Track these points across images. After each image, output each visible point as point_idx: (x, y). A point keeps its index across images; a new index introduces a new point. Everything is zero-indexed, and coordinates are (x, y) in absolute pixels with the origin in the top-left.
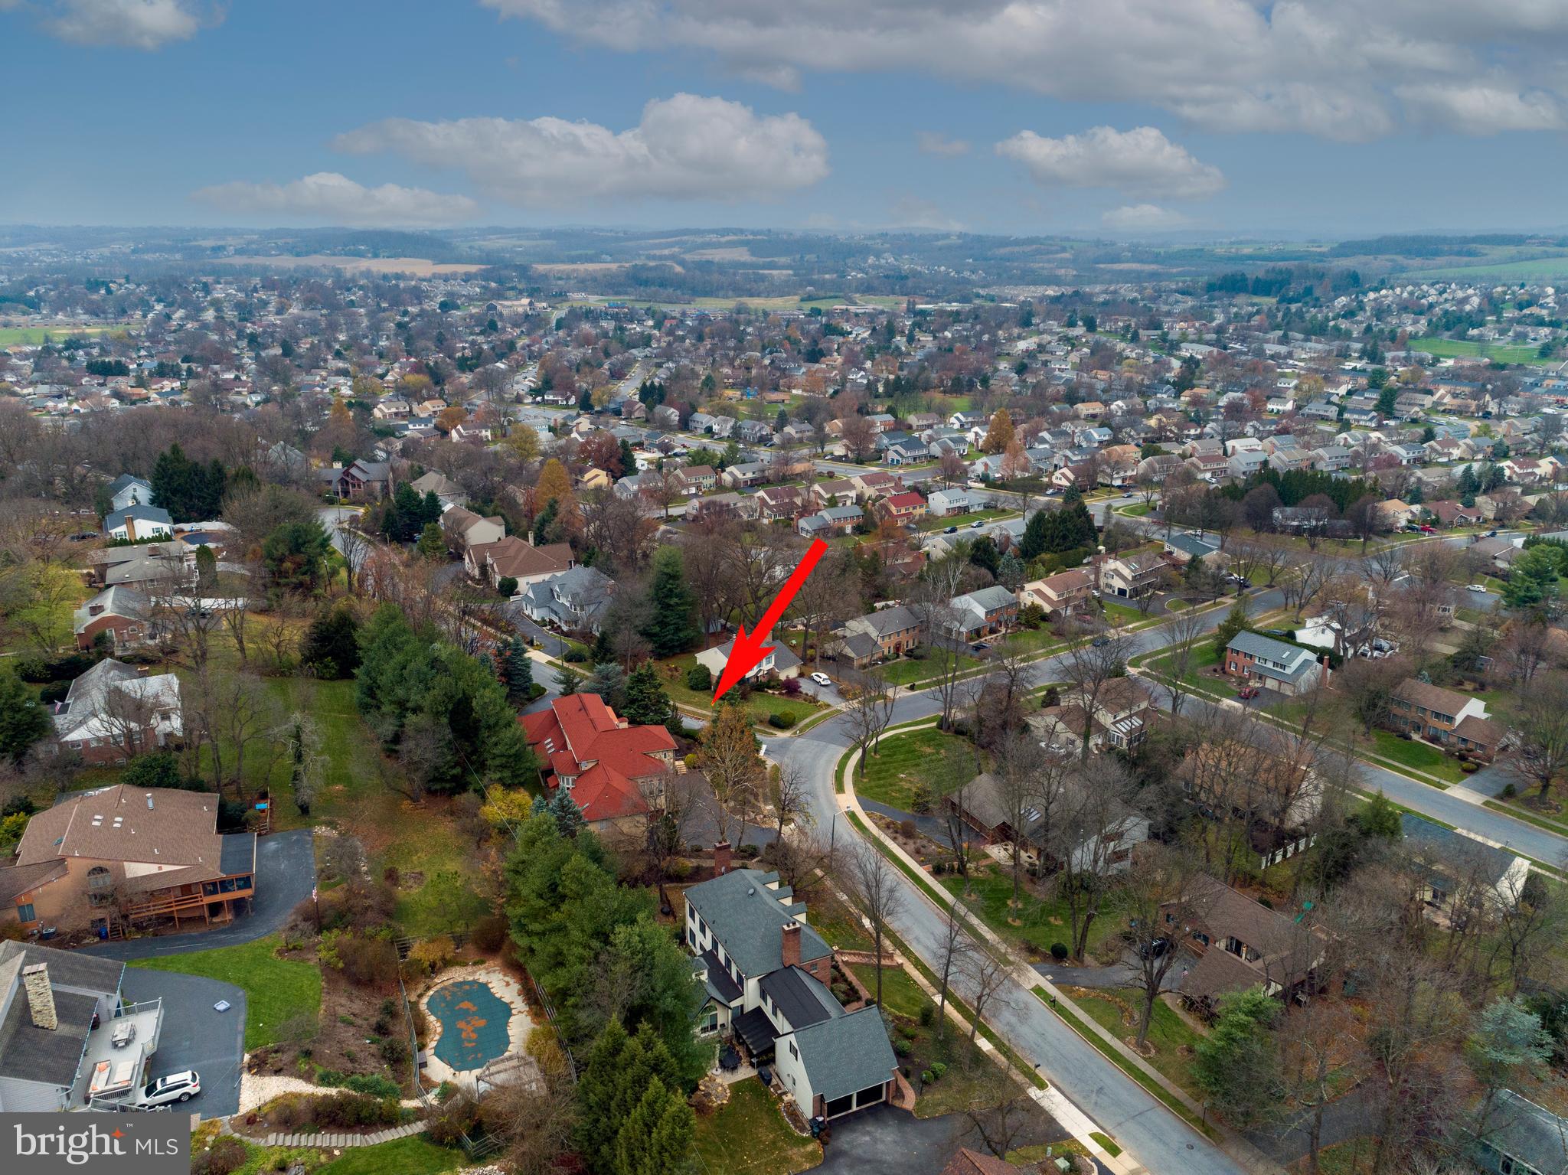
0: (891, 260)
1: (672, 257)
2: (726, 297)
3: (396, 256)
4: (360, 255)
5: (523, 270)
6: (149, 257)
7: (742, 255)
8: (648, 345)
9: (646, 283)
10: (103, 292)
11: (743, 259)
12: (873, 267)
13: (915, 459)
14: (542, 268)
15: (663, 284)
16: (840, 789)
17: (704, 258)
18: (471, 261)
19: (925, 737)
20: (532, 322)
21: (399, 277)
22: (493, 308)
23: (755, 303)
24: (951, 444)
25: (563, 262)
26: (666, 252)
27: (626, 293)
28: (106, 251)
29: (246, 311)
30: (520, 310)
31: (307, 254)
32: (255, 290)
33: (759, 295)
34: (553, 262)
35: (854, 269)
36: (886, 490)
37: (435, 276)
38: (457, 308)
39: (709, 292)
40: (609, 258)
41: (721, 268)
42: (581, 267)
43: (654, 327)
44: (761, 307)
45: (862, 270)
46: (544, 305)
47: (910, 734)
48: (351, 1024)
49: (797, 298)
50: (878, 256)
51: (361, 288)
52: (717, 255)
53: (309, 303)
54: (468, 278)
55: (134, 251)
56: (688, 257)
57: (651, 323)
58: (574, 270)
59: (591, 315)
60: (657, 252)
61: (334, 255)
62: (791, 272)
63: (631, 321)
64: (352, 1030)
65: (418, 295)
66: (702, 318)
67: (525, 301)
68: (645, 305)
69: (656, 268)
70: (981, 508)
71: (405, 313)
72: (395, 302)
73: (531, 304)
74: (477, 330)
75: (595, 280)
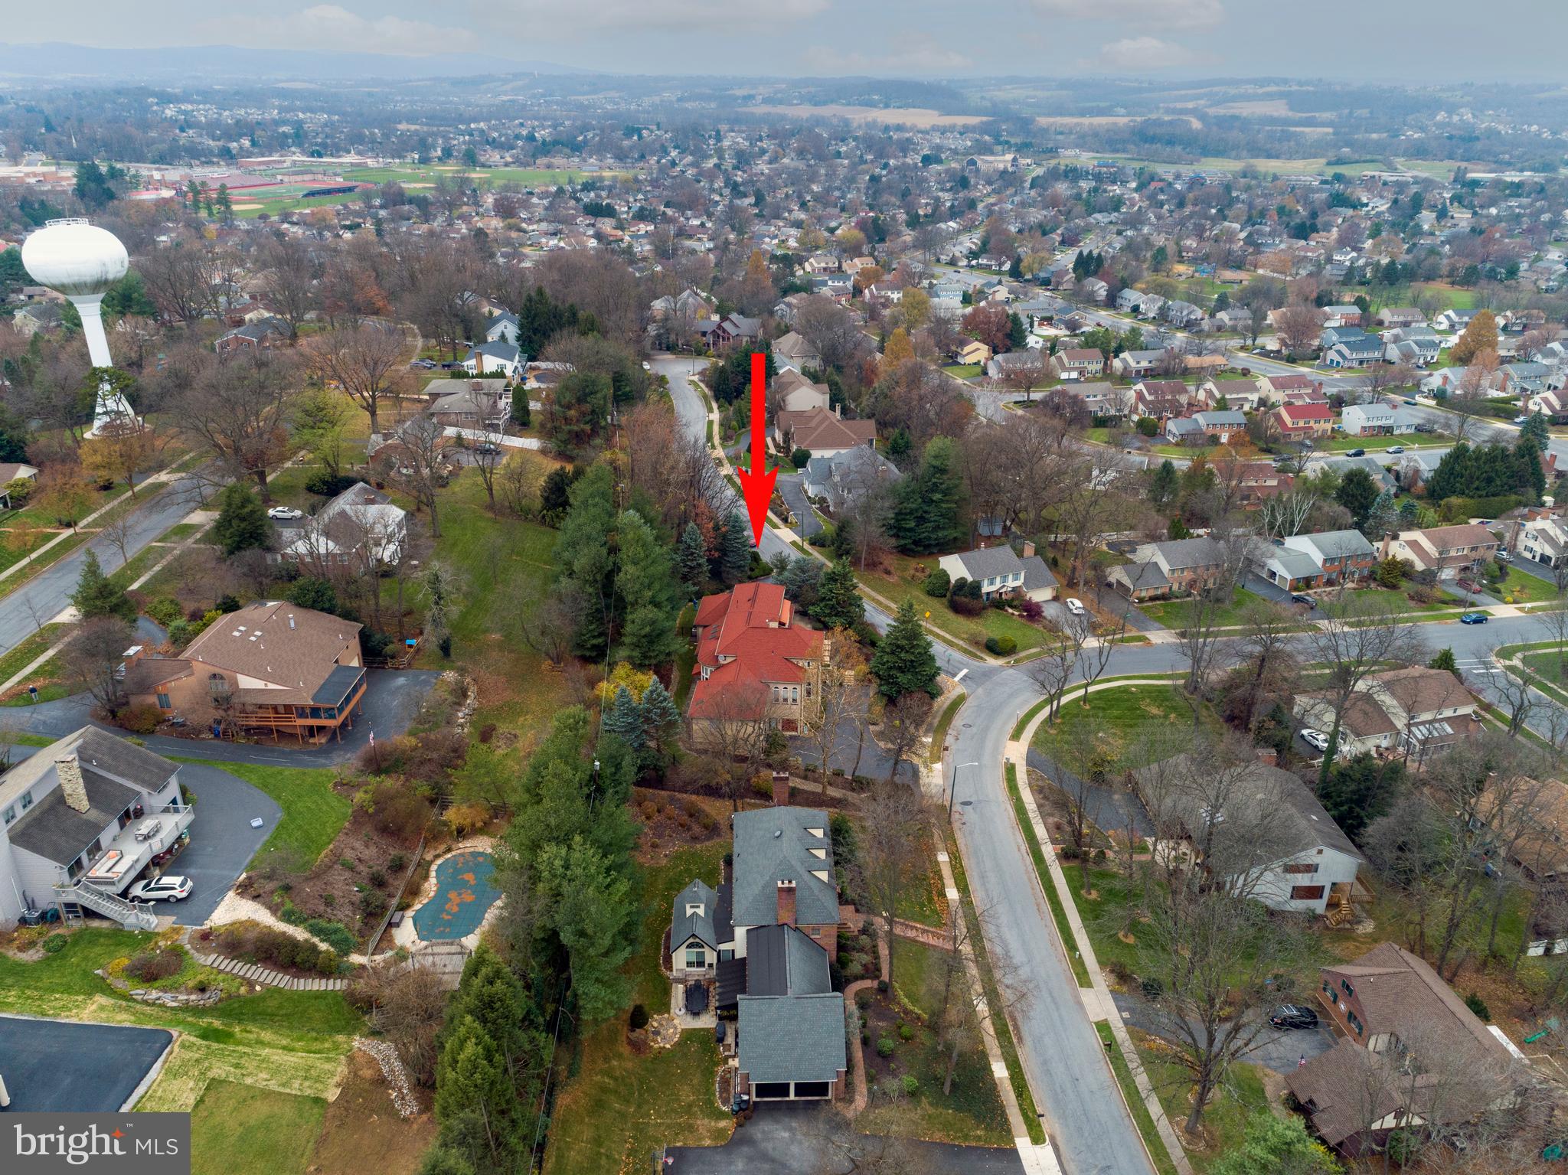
0: (1469, 117)
1: (1193, 112)
2: (1238, 158)
3: (907, 106)
4: (872, 104)
5: (1025, 124)
6: (689, 105)
7: (1279, 109)
8: (1116, 209)
9: (1153, 139)
10: (635, 138)
11: (1275, 114)
12: (1439, 125)
13: (1361, 362)
14: (1043, 121)
15: (1171, 142)
16: (1016, 736)
17: (1231, 112)
18: (977, 112)
19: (1159, 695)
20: (1008, 179)
21: (899, 128)
22: (973, 163)
23: (1266, 166)
24: (1416, 348)
25: (1072, 115)
26: (1190, 105)
27: (1124, 151)
28: (657, 99)
29: (743, 159)
30: (1001, 166)
31: (825, 103)
32: (761, 139)
33: (1277, 157)
34: (1061, 114)
35: (1411, 127)
36: (1300, 396)
37: (935, 128)
38: (939, 161)
39: (1219, 151)
40: (1122, 111)
41: (1244, 124)
42: (1086, 121)
43: (1136, 190)
44: (1271, 171)
45: (1422, 129)
46: (1029, 161)
47: (1143, 689)
48: (352, 869)
49: (1323, 161)
50: (1451, 111)
51: (855, 139)
52: (1246, 110)
53: (801, 153)
54: (964, 131)
55: (679, 100)
56: (1212, 111)
57: (1134, 185)
58: (1077, 124)
59: (1073, 174)
60: (1179, 105)
61: (849, 104)
62: (1330, 130)
63: (1114, 182)
64: (347, 874)
65: (905, 147)
66: (1196, 182)
67: (1009, 157)
68: (1137, 165)
69: (1171, 122)
70: (1412, 431)
71: (886, 166)
72: (880, 154)
73: (1015, 160)
74: (948, 185)
75: (1096, 135)
